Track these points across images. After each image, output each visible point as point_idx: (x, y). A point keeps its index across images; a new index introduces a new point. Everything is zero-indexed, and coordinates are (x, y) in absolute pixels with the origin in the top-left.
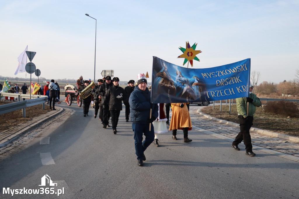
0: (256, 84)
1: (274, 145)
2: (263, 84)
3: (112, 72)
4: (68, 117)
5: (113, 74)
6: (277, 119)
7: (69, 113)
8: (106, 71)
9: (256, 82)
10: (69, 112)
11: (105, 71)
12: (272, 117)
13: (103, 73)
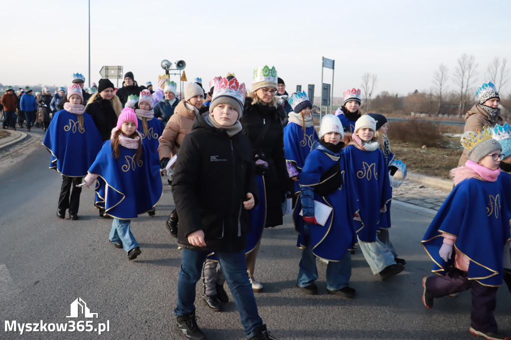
0: (370, 95)
1: (401, 193)
2: (381, 95)
3: (120, 69)
4: (35, 149)
5: (121, 73)
6: (405, 150)
7: (39, 142)
8: (109, 68)
9: (369, 92)
10: (37, 140)
11: (107, 68)
12: (397, 146)
13: (104, 71)
